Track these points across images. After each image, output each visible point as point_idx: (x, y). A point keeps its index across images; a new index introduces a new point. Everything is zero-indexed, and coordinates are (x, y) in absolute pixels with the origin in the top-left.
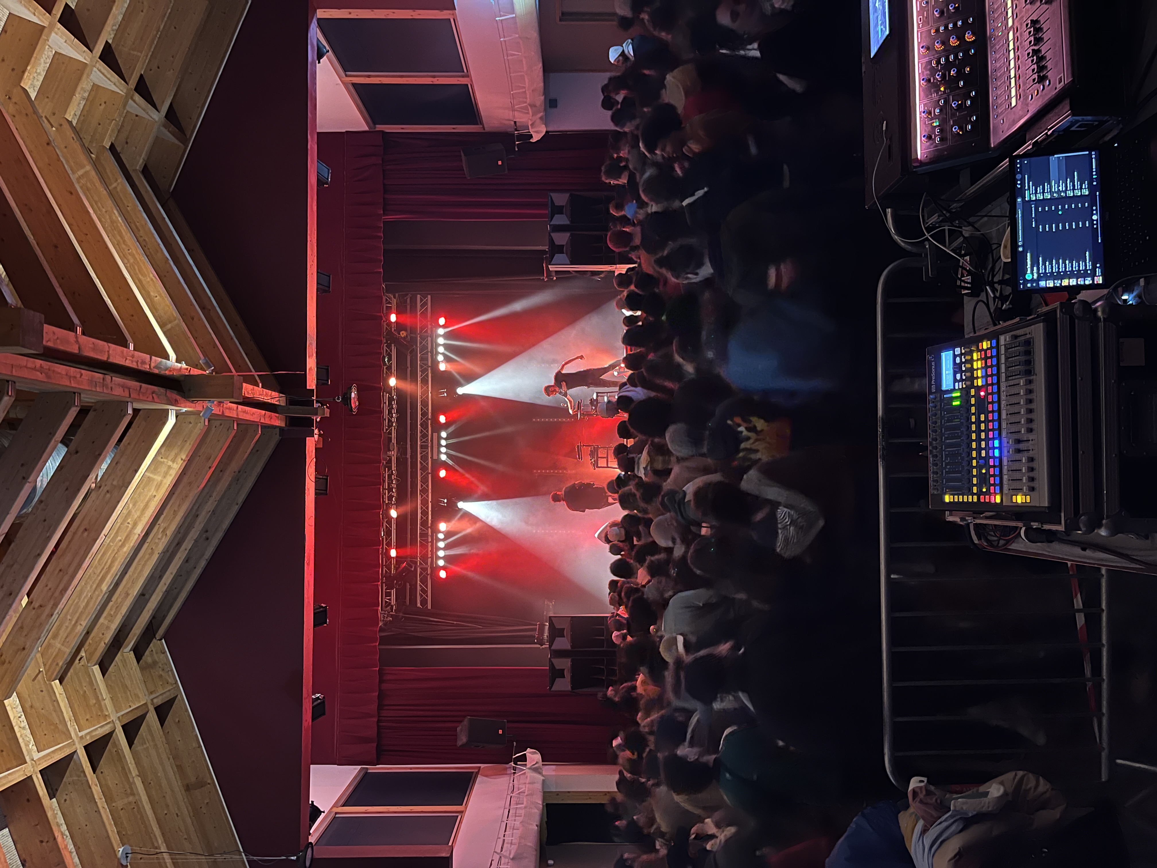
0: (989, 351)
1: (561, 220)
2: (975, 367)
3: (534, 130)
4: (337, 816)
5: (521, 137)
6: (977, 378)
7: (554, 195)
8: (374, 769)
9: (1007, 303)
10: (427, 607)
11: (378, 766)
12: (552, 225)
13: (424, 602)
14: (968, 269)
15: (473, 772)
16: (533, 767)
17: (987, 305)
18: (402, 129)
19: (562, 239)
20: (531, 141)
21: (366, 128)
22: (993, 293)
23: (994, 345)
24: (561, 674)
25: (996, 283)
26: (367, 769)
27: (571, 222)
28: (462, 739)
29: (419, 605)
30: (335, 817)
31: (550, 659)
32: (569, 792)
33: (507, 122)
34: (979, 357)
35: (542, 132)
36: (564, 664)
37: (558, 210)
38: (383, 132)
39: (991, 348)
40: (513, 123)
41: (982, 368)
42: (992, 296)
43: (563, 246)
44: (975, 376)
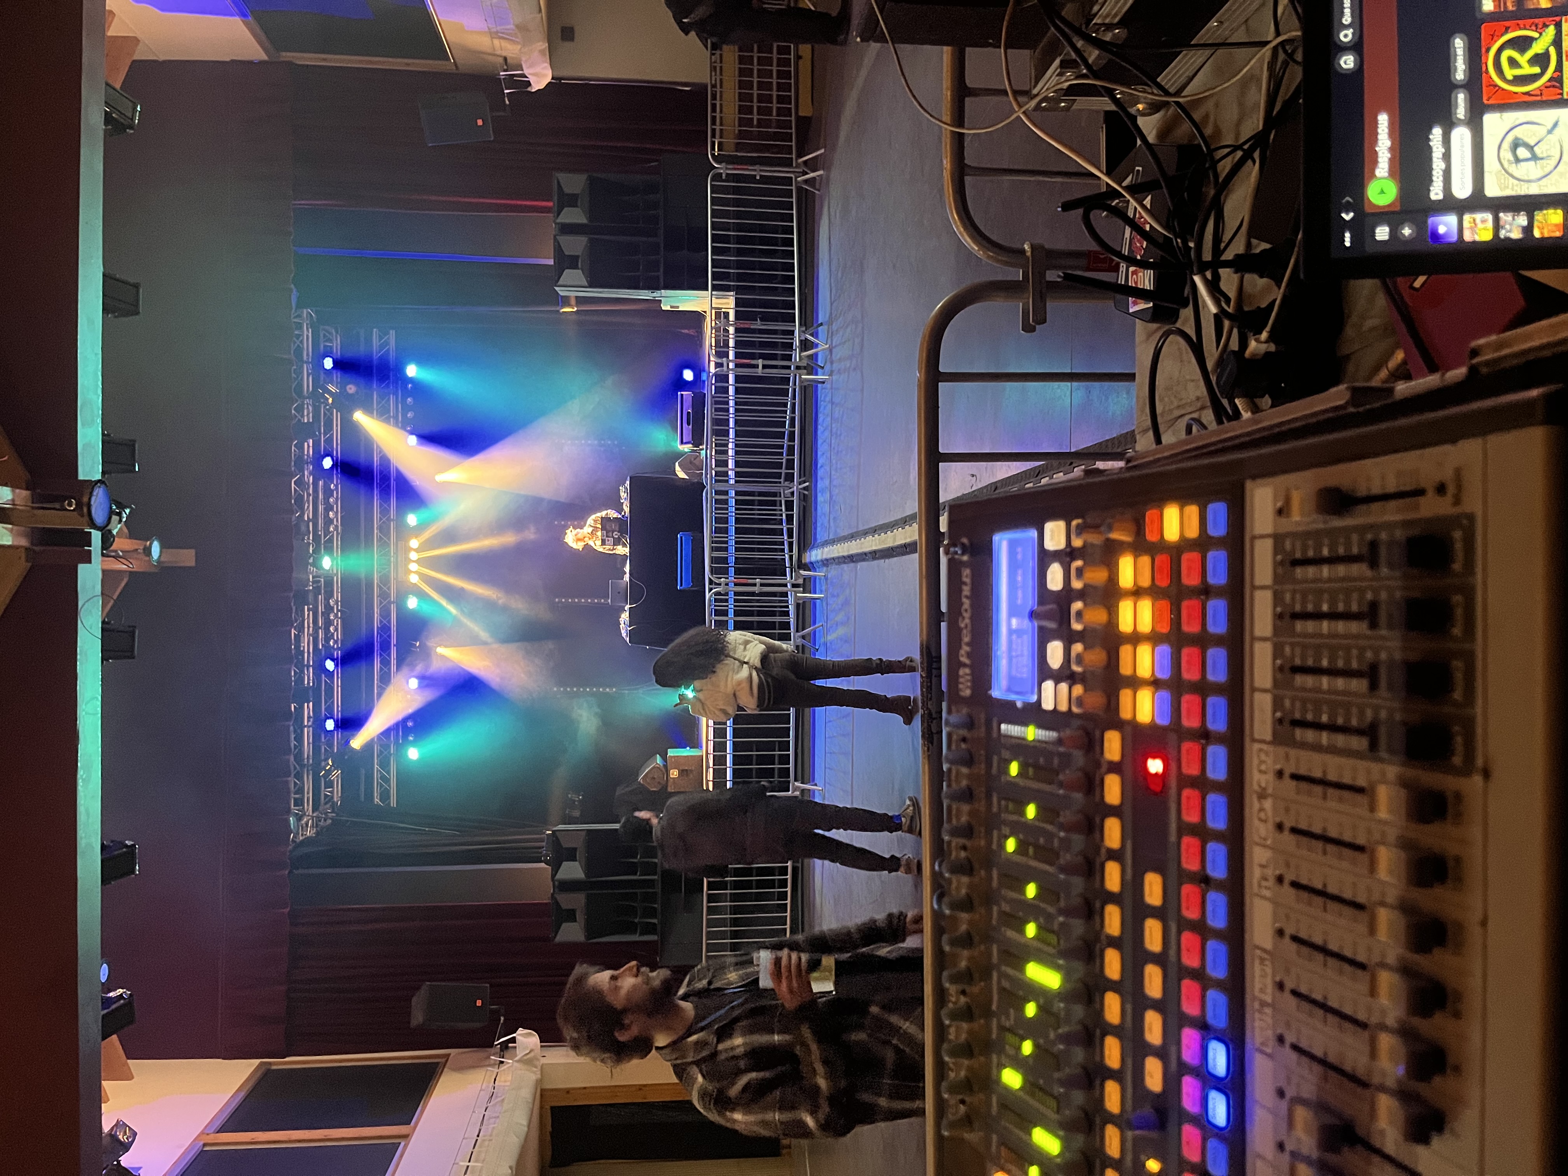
0: (1189, 559)
1: (574, 216)
2: (1125, 624)
3: (531, 71)
4: (205, 1149)
5: (512, 81)
6: (1135, 683)
7: (562, 177)
8: (280, 1064)
9: (1264, 335)
10: (389, 803)
11: (287, 1059)
12: (559, 224)
13: (385, 796)
14: (1148, 228)
15: (438, 1063)
16: (525, 1058)
17: (1197, 349)
18: (325, 60)
19: (576, 245)
20: (529, 89)
21: (265, 57)
22: (1217, 302)
23: (1218, 529)
24: (570, 916)
25: (1227, 264)
26: (270, 1063)
27: (590, 219)
28: (418, 1017)
29: (377, 800)
30: (202, 1151)
31: (552, 894)
32: (585, 1088)
33: (490, 58)
34: (1146, 582)
35: (545, 76)
36: (576, 901)
37: (568, 201)
38: (290, 64)
39: (1203, 543)
40: (501, 60)
41: (1154, 638)
42: (1213, 309)
43: (578, 257)
44: (1125, 670)
